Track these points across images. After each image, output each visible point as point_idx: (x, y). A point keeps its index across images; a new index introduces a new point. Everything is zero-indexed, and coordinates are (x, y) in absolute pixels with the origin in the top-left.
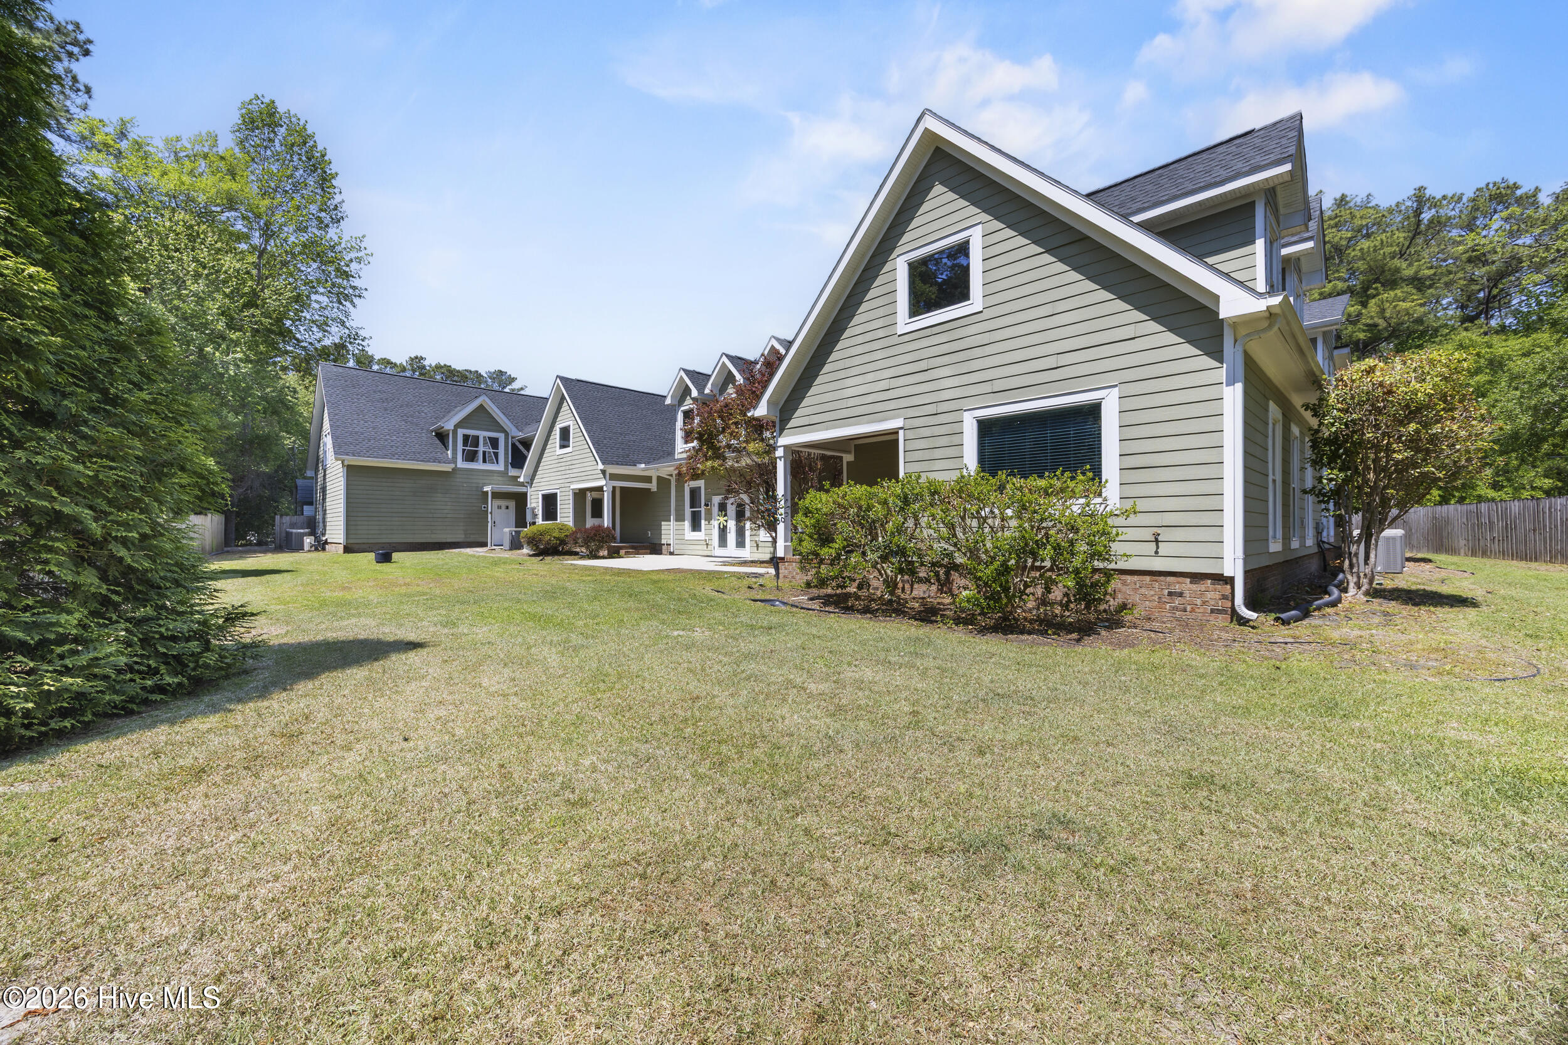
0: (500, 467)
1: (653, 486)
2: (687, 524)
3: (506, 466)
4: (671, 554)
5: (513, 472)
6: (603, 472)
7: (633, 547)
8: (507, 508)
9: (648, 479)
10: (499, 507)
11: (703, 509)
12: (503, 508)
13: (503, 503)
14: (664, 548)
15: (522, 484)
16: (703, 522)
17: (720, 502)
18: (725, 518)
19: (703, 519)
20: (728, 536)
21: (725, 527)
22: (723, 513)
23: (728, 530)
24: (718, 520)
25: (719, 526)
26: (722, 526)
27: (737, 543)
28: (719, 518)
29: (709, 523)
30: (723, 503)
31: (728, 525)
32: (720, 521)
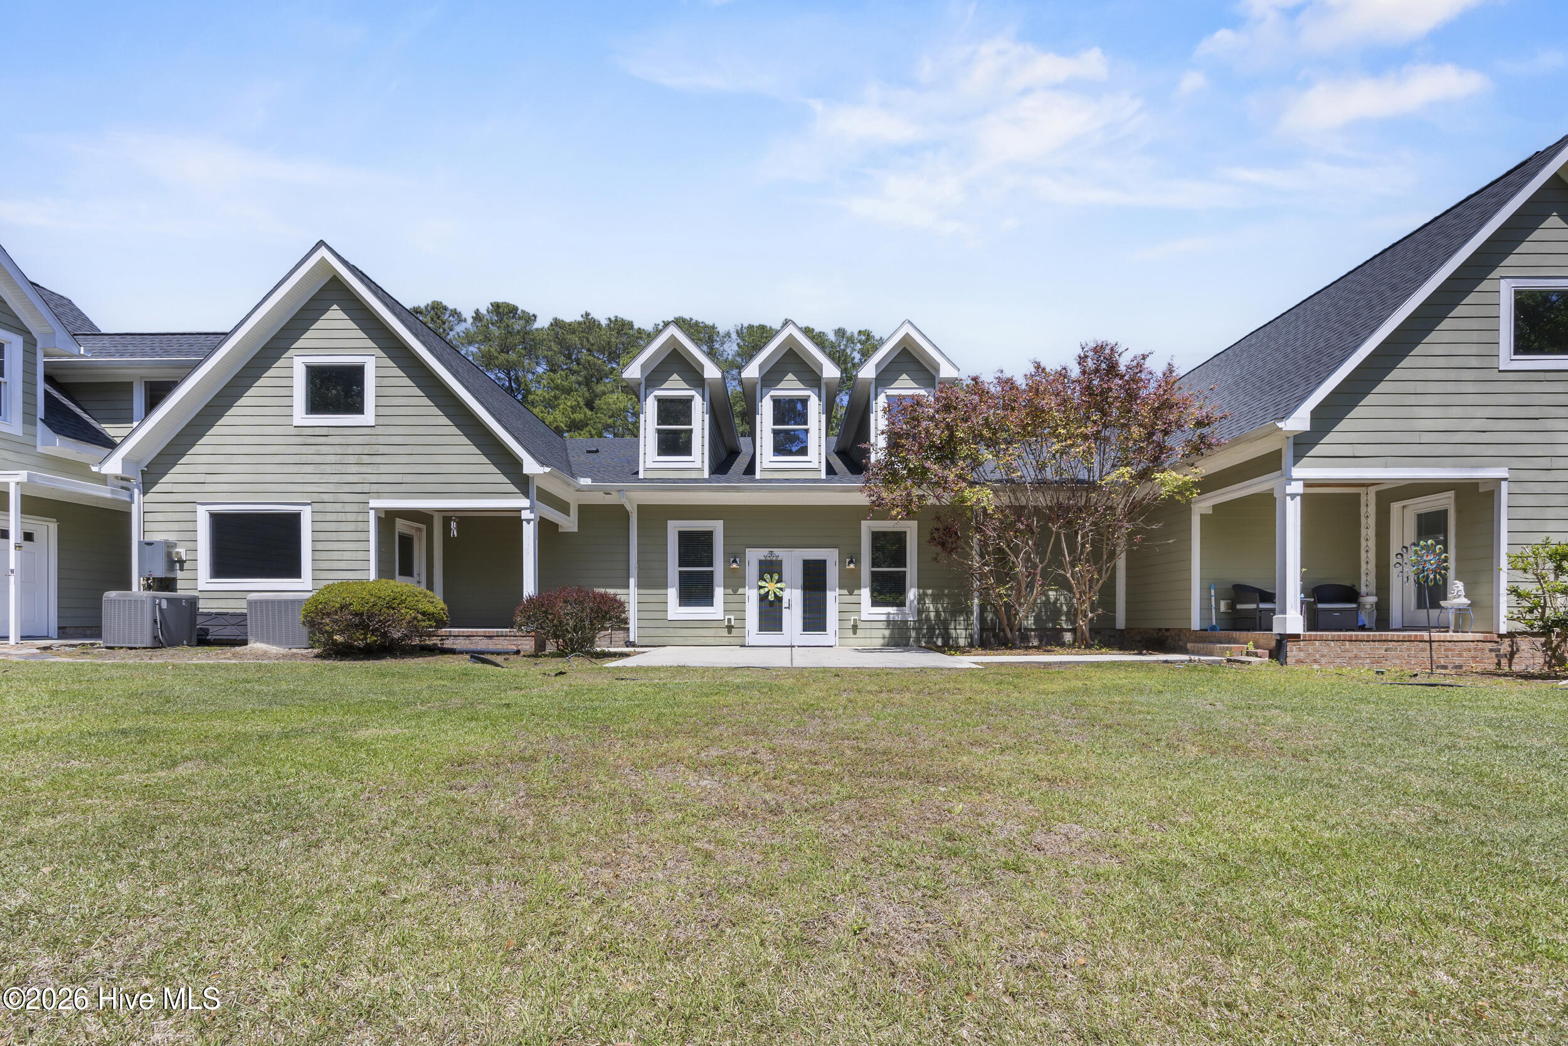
1: (571, 523)
2: (671, 593)
4: (632, 645)
11: (718, 568)
16: (717, 590)
17: (763, 558)
18: (779, 585)
19: (719, 586)
20: (785, 612)
21: (779, 599)
22: (776, 577)
23: (785, 604)
24: (761, 587)
25: (763, 598)
26: (771, 597)
27: (805, 624)
28: (762, 584)
29: (735, 592)
30: (771, 561)
31: (786, 595)
32: (766, 590)
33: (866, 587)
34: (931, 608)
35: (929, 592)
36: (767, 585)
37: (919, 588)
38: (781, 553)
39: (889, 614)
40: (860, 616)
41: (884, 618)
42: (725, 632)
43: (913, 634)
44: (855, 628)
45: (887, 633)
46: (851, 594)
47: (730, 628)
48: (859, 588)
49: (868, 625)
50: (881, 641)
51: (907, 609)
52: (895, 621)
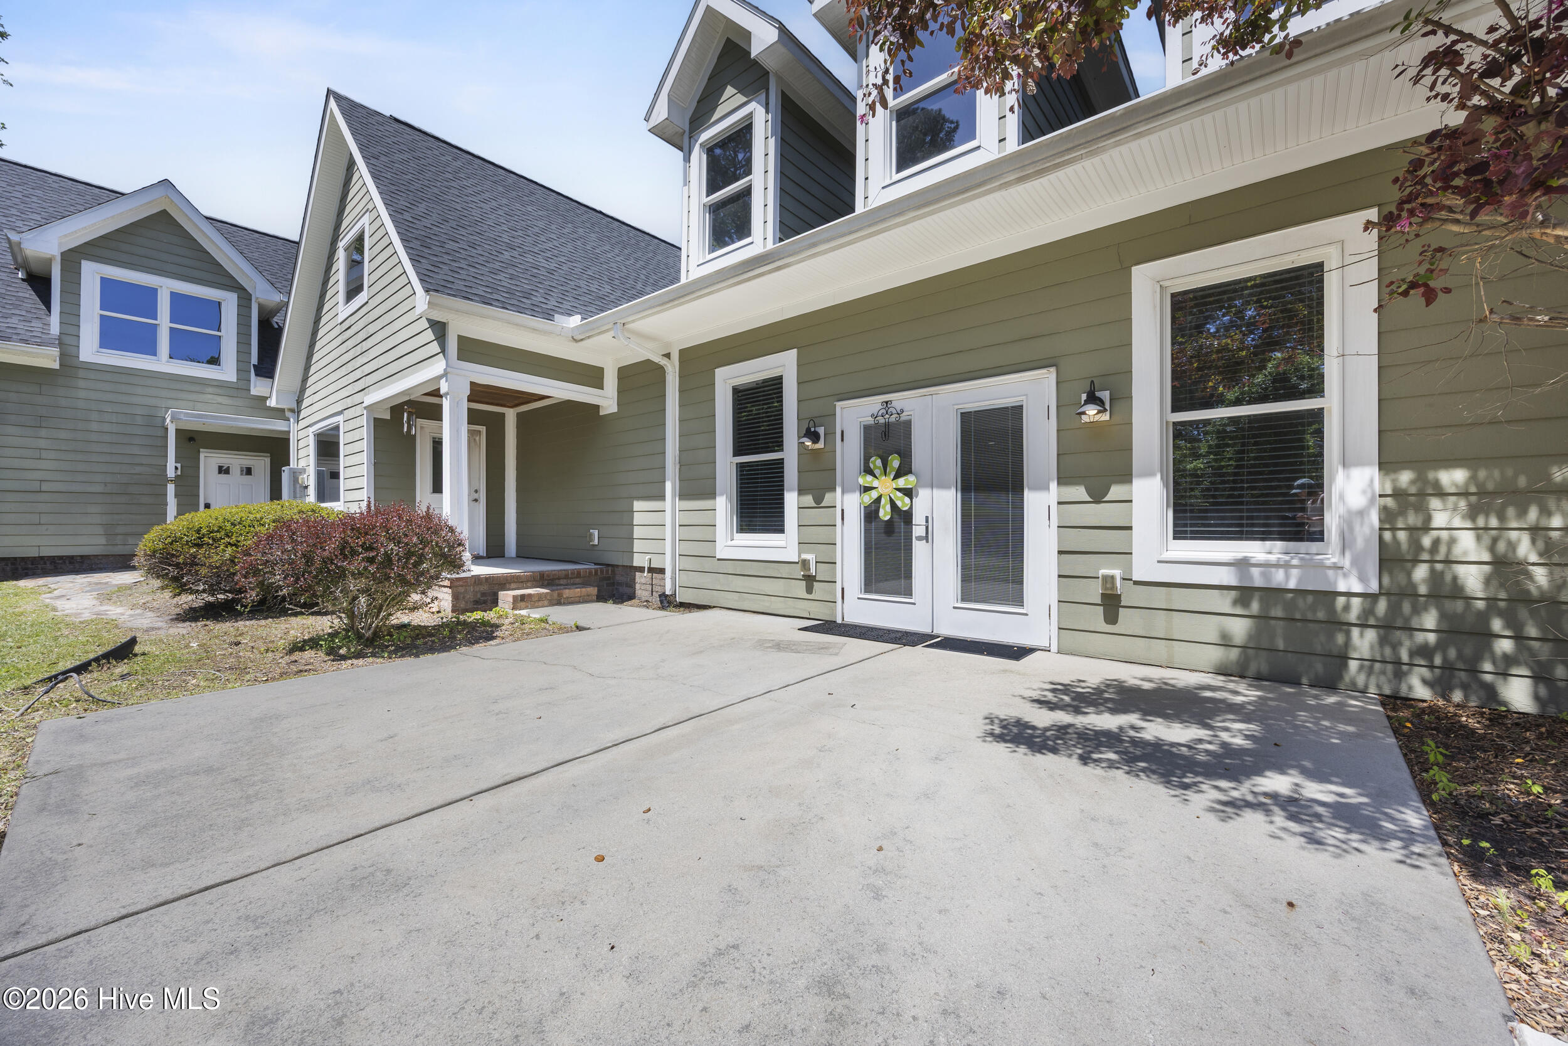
0: (227, 371)
1: (607, 399)
2: (723, 507)
3: (242, 371)
4: (667, 602)
5: (258, 387)
6: (439, 329)
7: (542, 580)
8: (249, 471)
9: (592, 376)
10: (223, 470)
11: (790, 454)
12: (235, 471)
13: (235, 460)
14: (641, 579)
15: (279, 413)
16: (791, 500)
17: (870, 421)
18: (902, 482)
19: (791, 490)
20: (919, 549)
21: (906, 517)
22: (895, 462)
23: (918, 531)
24: (867, 489)
25: (871, 514)
26: (885, 513)
27: (965, 579)
28: (868, 480)
29: (818, 500)
30: (887, 425)
31: (921, 506)
32: (874, 494)
33: (1149, 474)
34: (1467, 544)
35: (1454, 477)
36: (875, 483)
37: (1386, 465)
38: (907, 403)
39: (1242, 564)
40: (1129, 567)
41: (1226, 577)
42: (800, 588)
43: (1364, 642)
44: (1111, 604)
45: (1239, 628)
46: (1098, 496)
47: (810, 580)
48: (1126, 477)
49: (1159, 597)
50: (1215, 655)
51: (1330, 553)
52: (1271, 594)
